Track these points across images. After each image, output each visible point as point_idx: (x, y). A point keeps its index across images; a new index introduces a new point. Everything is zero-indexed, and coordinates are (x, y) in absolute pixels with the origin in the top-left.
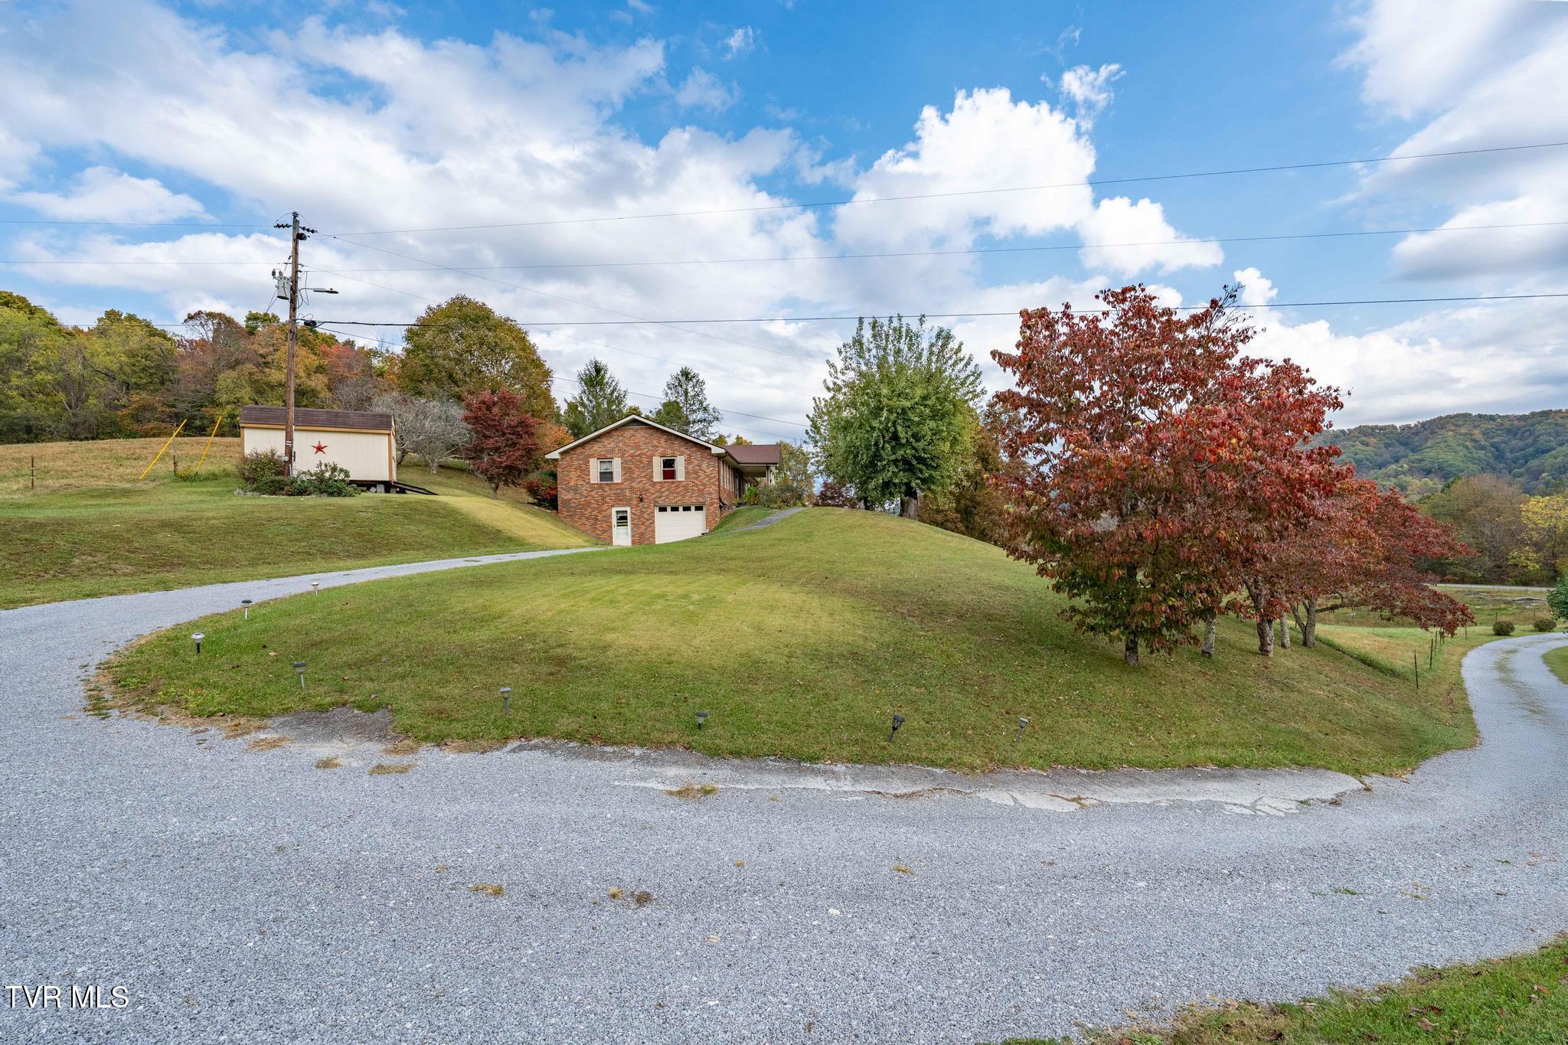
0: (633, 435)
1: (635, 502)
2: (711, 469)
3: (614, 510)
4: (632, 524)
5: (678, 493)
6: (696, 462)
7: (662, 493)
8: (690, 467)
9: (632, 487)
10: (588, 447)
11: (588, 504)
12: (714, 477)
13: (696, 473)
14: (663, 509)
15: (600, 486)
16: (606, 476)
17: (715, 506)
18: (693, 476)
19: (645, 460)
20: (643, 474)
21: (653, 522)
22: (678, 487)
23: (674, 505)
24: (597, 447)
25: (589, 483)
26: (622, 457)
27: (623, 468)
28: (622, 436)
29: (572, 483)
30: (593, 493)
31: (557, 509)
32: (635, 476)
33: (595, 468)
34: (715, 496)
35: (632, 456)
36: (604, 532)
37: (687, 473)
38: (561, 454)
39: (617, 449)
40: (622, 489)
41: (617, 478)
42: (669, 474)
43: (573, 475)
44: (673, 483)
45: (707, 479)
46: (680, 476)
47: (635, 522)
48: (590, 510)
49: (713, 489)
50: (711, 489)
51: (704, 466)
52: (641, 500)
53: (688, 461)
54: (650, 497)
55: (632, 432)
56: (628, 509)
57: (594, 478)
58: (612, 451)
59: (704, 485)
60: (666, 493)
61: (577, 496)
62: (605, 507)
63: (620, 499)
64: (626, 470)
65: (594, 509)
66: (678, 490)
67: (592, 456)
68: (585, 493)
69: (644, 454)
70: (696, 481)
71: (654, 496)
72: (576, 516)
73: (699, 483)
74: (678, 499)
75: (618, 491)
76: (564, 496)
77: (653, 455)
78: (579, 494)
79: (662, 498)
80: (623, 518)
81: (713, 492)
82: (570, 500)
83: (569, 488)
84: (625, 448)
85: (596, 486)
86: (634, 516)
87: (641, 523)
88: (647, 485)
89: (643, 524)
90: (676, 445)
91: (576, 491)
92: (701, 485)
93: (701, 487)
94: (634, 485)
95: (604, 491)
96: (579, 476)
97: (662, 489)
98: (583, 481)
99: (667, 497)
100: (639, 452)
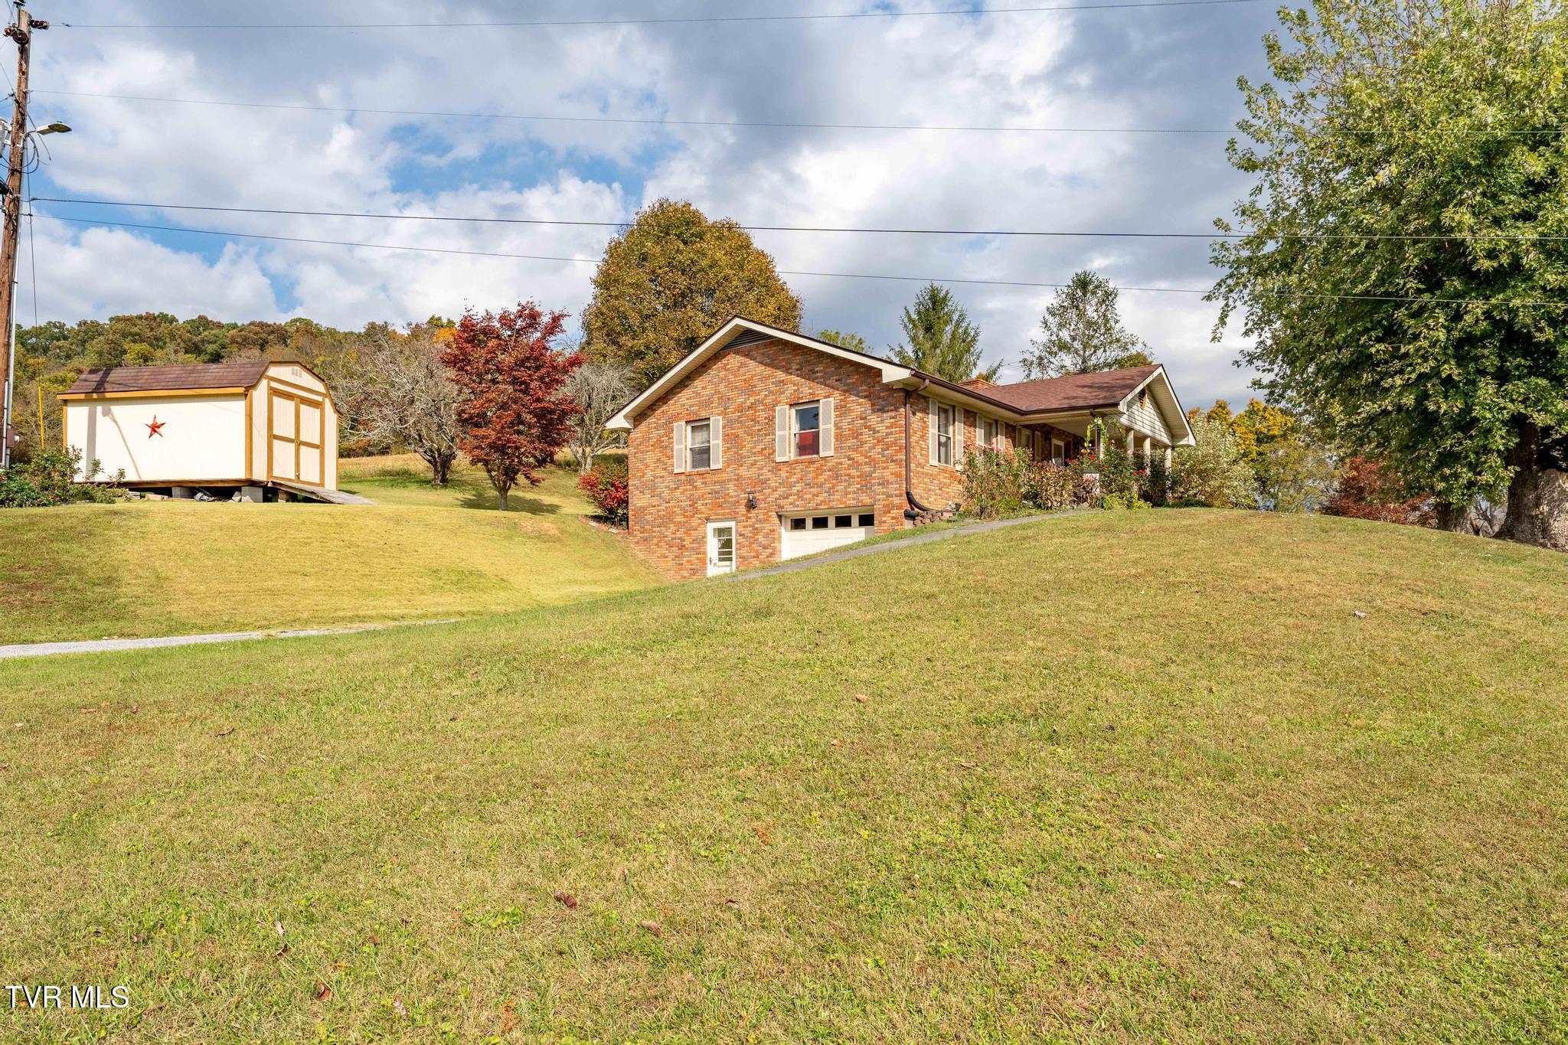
0: (742, 365)
1: (742, 509)
2: (888, 422)
3: (711, 527)
4: (738, 558)
5: (821, 486)
6: (858, 410)
7: (791, 486)
8: (845, 425)
9: (739, 478)
10: (673, 399)
11: (670, 516)
12: (894, 443)
13: (856, 435)
14: (798, 524)
15: (690, 479)
16: (702, 455)
17: (894, 512)
18: (851, 442)
19: (762, 415)
20: (759, 448)
21: (777, 553)
22: (819, 471)
23: (819, 514)
24: (683, 400)
25: (673, 473)
26: (724, 413)
27: (727, 437)
28: (724, 368)
29: (649, 475)
30: (677, 493)
31: (627, 526)
32: (744, 452)
33: (685, 441)
34: (896, 488)
35: (740, 409)
36: (694, 572)
37: (839, 437)
38: (639, 417)
39: (715, 398)
40: (722, 482)
41: (717, 462)
42: (808, 445)
43: (650, 458)
44: (812, 462)
45: (878, 449)
46: (827, 449)
47: (744, 552)
48: (673, 527)
49: (892, 471)
50: (887, 473)
51: (873, 419)
52: (754, 504)
53: (842, 409)
54: (768, 498)
55: (740, 358)
56: (732, 524)
57: (682, 462)
58: (707, 404)
59: (872, 462)
60: (799, 487)
61: (655, 501)
62: (695, 522)
63: (721, 508)
64: (731, 439)
65: (680, 525)
66: (821, 479)
67: (676, 417)
68: (666, 494)
69: (761, 402)
70: (855, 455)
71: (776, 495)
72: (655, 541)
73: (862, 459)
74: (821, 498)
75: (717, 487)
76: (638, 500)
77: (776, 403)
78: (659, 495)
79: (791, 499)
80: (727, 544)
81: (892, 479)
82: (644, 508)
83: (645, 484)
84: (731, 394)
85: (683, 477)
86: (741, 540)
87: (752, 554)
88: (765, 471)
89: (756, 557)
90: (819, 374)
91: (653, 489)
92: (866, 463)
93: (867, 469)
94: (743, 471)
95: (696, 488)
96: (659, 460)
97: (794, 479)
98: (665, 469)
99: (800, 495)
100: (752, 400)
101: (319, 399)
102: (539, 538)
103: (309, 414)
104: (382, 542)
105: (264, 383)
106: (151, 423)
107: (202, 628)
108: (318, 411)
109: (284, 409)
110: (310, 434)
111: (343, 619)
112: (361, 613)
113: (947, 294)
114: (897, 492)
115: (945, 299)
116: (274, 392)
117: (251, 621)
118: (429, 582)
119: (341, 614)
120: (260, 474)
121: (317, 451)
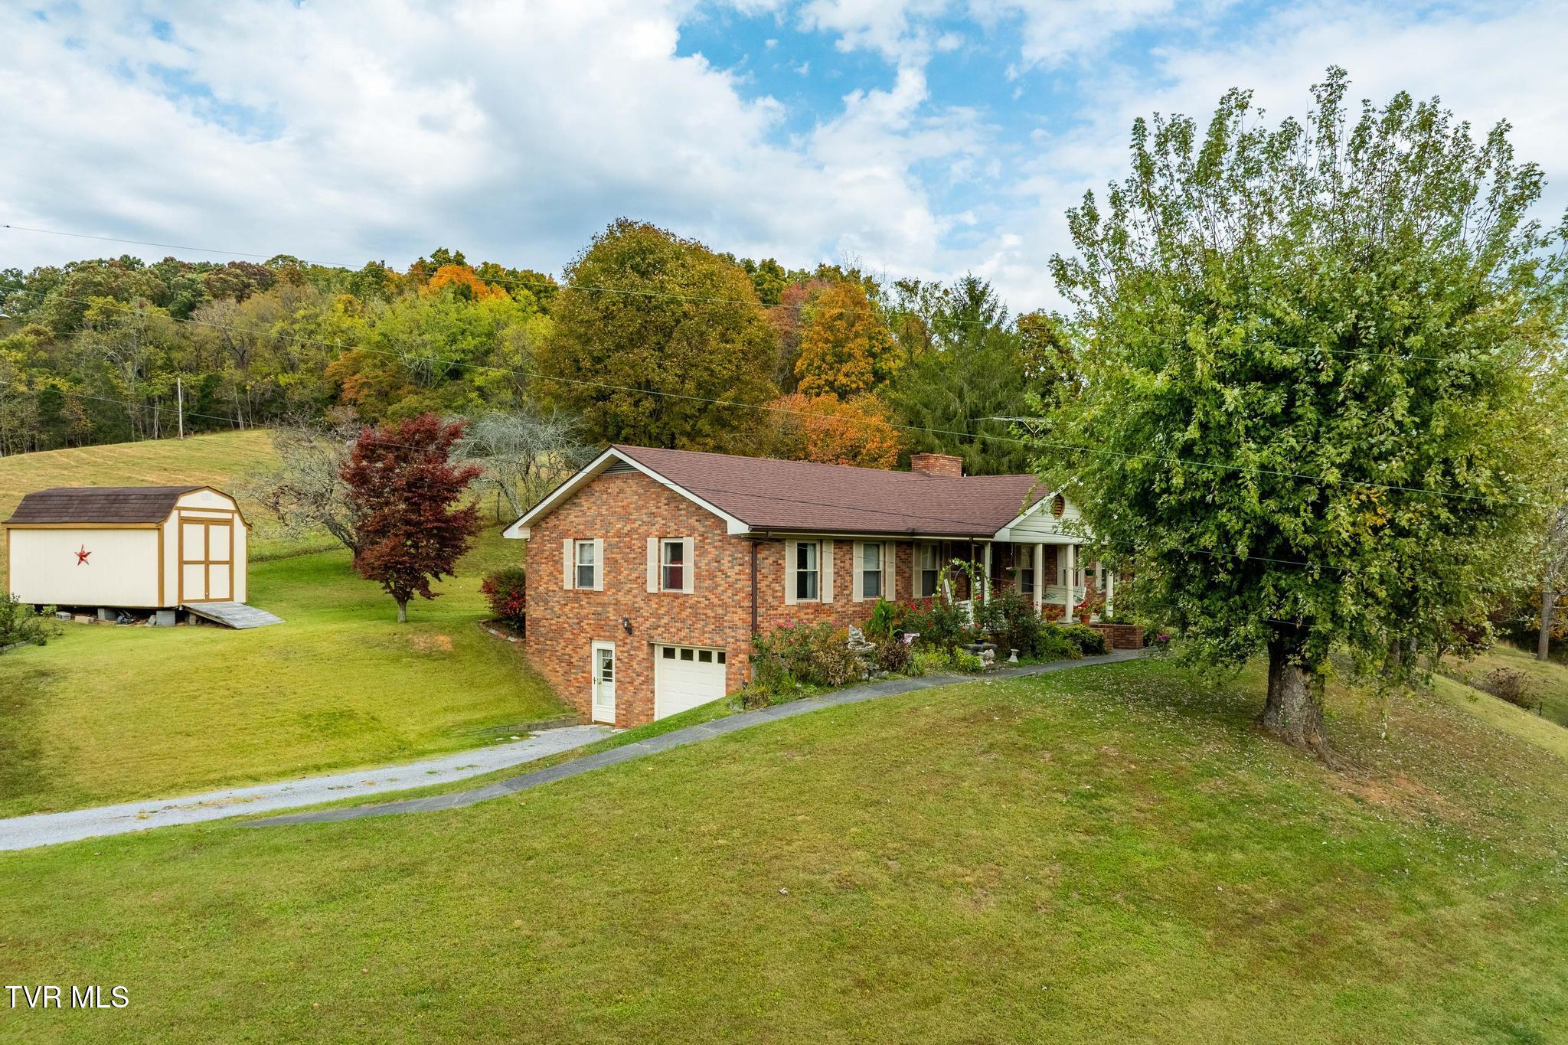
0: (622, 491)
1: (621, 634)
2: (737, 568)
3: (597, 645)
4: (618, 681)
5: (683, 621)
6: (714, 552)
7: (659, 618)
8: (703, 565)
9: (617, 602)
10: (563, 513)
11: (561, 630)
12: (742, 590)
13: (712, 577)
14: (669, 653)
15: (576, 597)
16: (585, 574)
17: (741, 656)
18: (707, 583)
19: (637, 544)
20: (634, 575)
21: (650, 681)
22: (685, 607)
23: (686, 646)
24: (572, 517)
25: (561, 588)
26: (605, 537)
27: (606, 561)
28: (606, 491)
29: (543, 588)
30: (567, 609)
31: (524, 637)
32: (621, 578)
33: (570, 557)
34: (743, 634)
35: (619, 535)
36: (580, 690)
37: (698, 577)
38: (534, 525)
39: (599, 520)
40: (603, 605)
41: (599, 585)
42: (674, 578)
43: (545, 569)
44: (676, 597)
45: (729, 593)
46: (688, 587)
47: (621, 676)
48: (562, 643)
49: (740, 616)
50: (736, 618)
51: (726, 563)
52: (629, 630)
53: (700, 549)
54: (642, 625)
55: (618, 482)
56: (612, 647)
57: (569, 579)
58: (591, 525)
59: (724, 606)
60: (666, 620)
61: (548, 614)
62: (581, 641)
63: (603, 629)
64: (611, 563)
65: (569, 642)
66: (684, 615)
67: (565, 534)
68: (557, 609)
69: (636, 530)
70: (711, 596)
71: (648, 624)
72: (548, 654)
73: (716, 601)
74: (683, 634)
75: (599, 609)
76: (533, 611)
77: (648, 534)
78: (551, 609)
79: (660, 630)
80: (609, 665)
81: (740, 624)
82: (539, 620)
83: (540, 595)
84: (612, 519)
85: (571, 594)
86: (619, 665)
87: (628, 680)
88: (639, 599)
89: (631, 683)
90: (683, 512)
91: (547, 602)
92: (719, 606)
93: (720, 611)
94: (620, 596)
95: (581, 607)
96: (551, 574)
97: (662, 611)
98: (556, 584)
99: (667, 627)
100: (628, 528)
101: (228, 516)
102: (428, 656)
103: (219, 533)
104: (263, 686)
105: (174, 515)
106: (79, 551)
107: (99, 799)
108: (227, 528)
109: (194, 534)
110: (219, 552)
111: (212, 782)
112: (229, 774)
113: (987, 286)
114: (743, 638)
115: (983, 293)
116: (183, 520)
117: (138, 788)
118: (299, 731)
119: (212, 776)
120: (171, 601)
121: (227, 567)
